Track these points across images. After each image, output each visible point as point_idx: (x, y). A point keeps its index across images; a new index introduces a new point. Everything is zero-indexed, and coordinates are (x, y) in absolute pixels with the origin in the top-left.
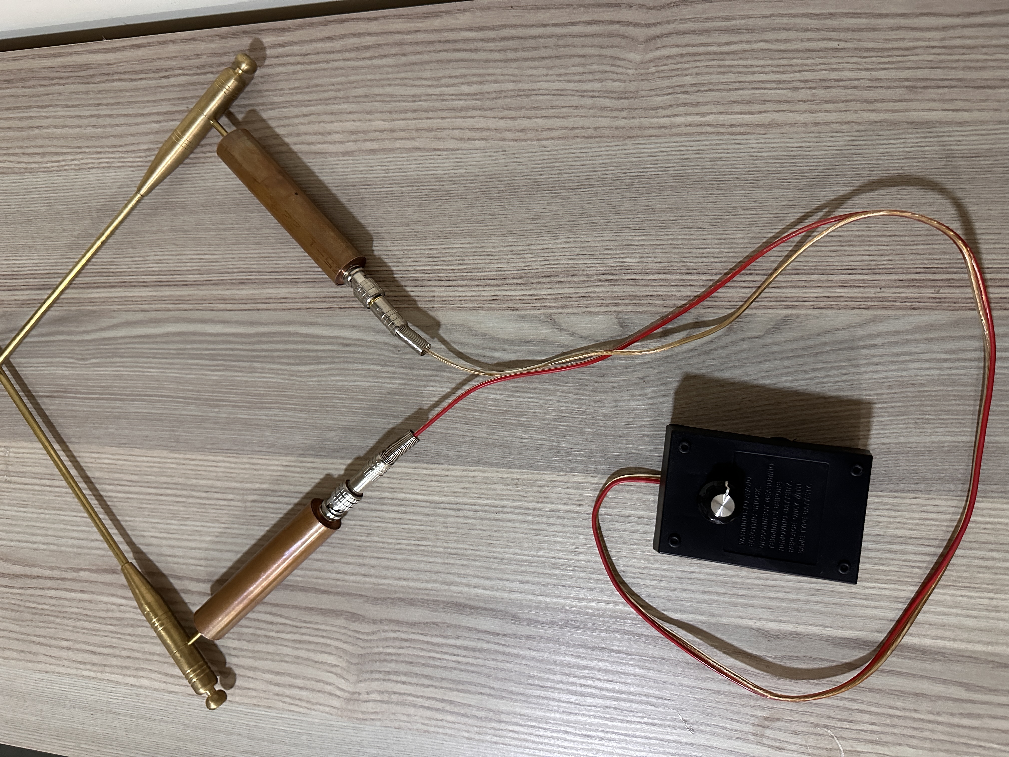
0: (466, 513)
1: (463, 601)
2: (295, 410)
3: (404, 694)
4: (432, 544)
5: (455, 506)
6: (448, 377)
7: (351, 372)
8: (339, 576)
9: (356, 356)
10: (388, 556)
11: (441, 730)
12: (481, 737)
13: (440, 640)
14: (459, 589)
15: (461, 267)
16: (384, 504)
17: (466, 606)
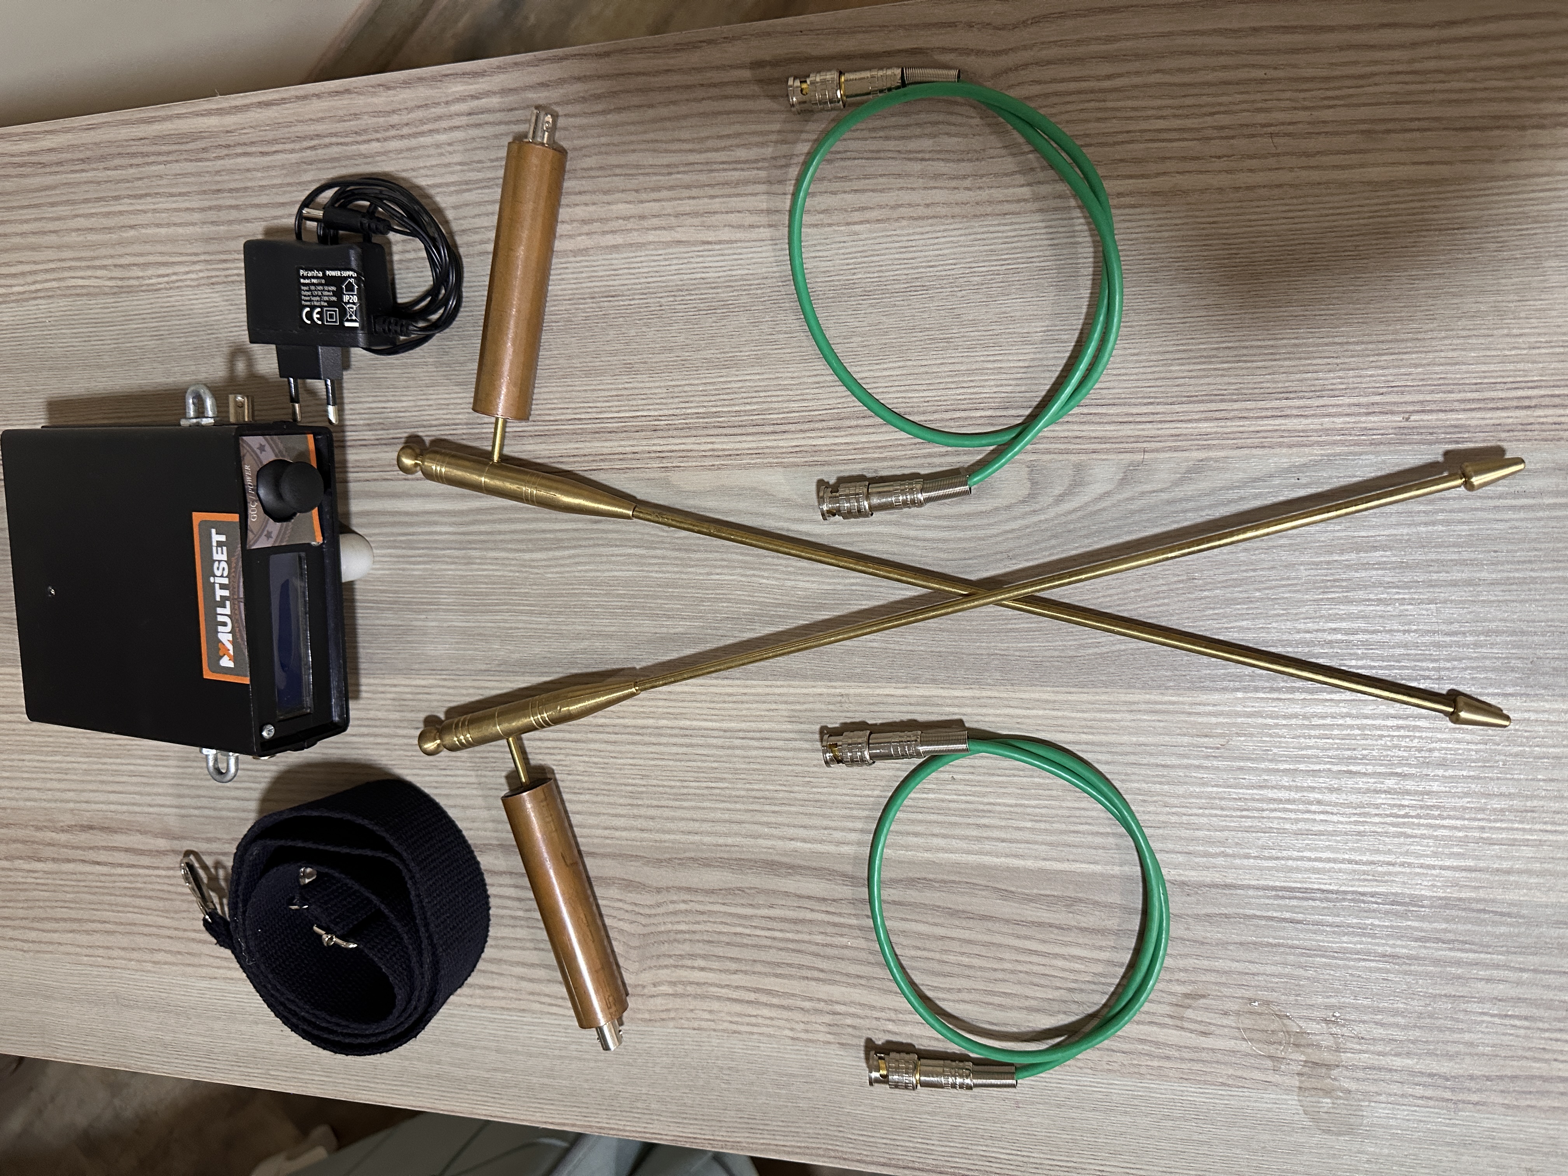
0: (774, 744)
1: (777, 858)
2: (531, 613)
3: (704, 984)
4: (730, 786)
5: (758, 735)
6: (739, 561)
7: (604, 559)
8: (606, 833)
9: (610, 536)
10: (672, 803)
11: (755, 1029)
12: (810, 1036)
13: (749, 911)
14: (769, 843)
15: (748, 407)
16: (661, 735)
17: (781, 864)
